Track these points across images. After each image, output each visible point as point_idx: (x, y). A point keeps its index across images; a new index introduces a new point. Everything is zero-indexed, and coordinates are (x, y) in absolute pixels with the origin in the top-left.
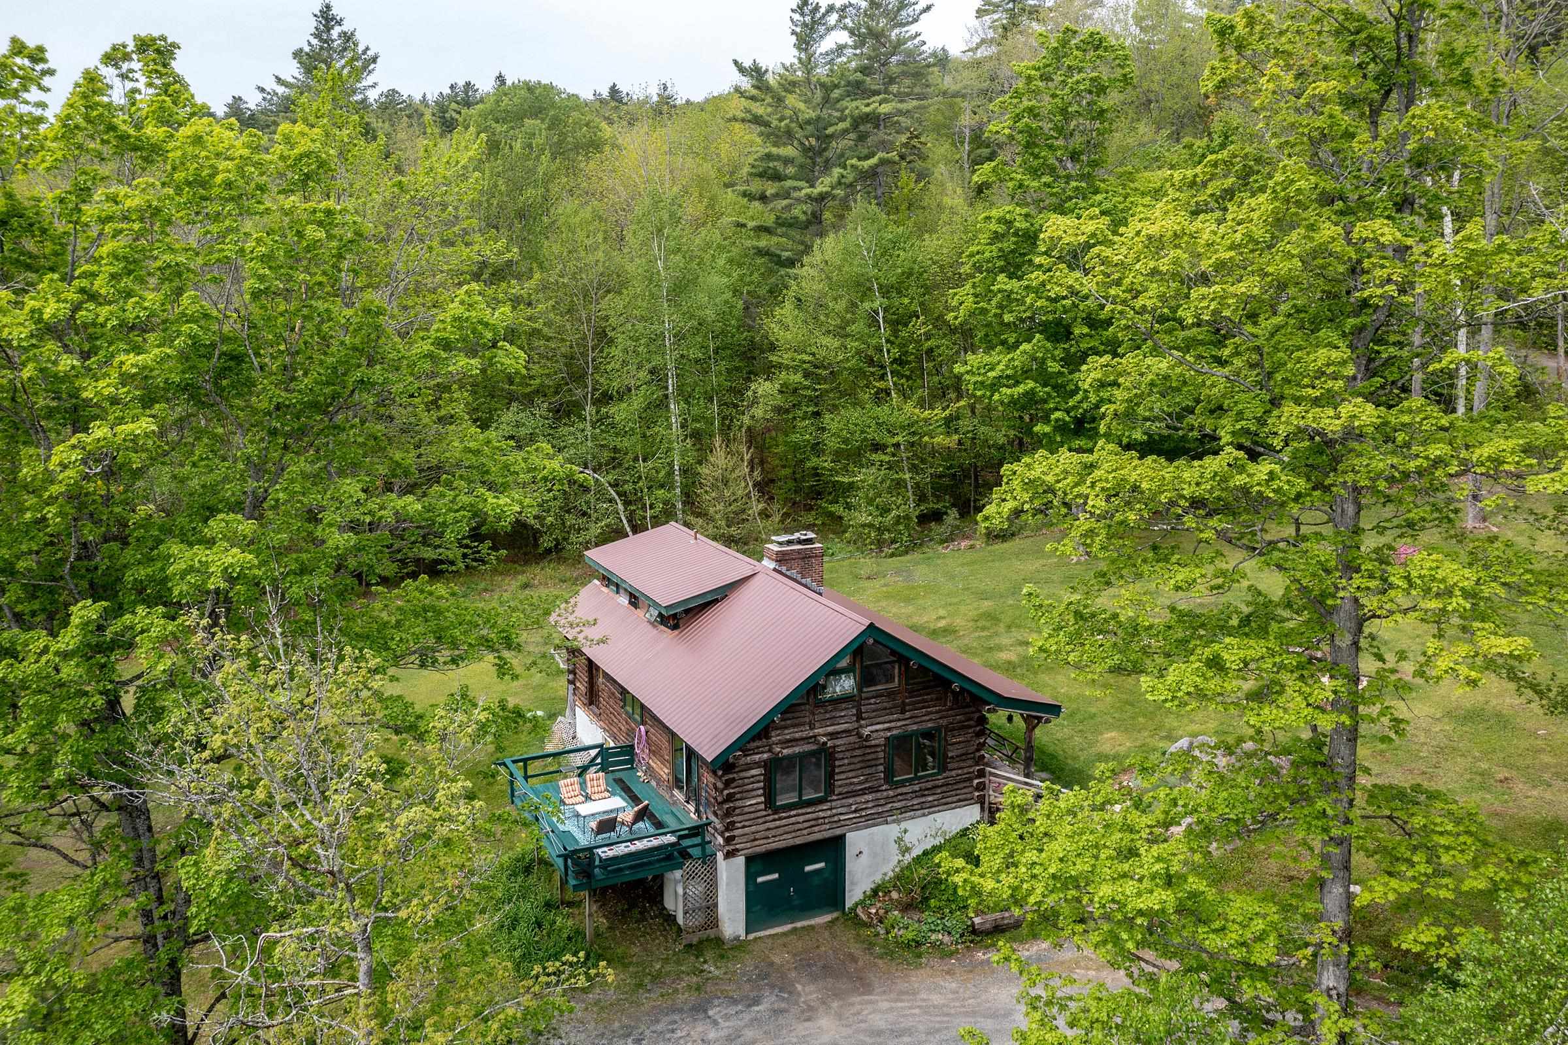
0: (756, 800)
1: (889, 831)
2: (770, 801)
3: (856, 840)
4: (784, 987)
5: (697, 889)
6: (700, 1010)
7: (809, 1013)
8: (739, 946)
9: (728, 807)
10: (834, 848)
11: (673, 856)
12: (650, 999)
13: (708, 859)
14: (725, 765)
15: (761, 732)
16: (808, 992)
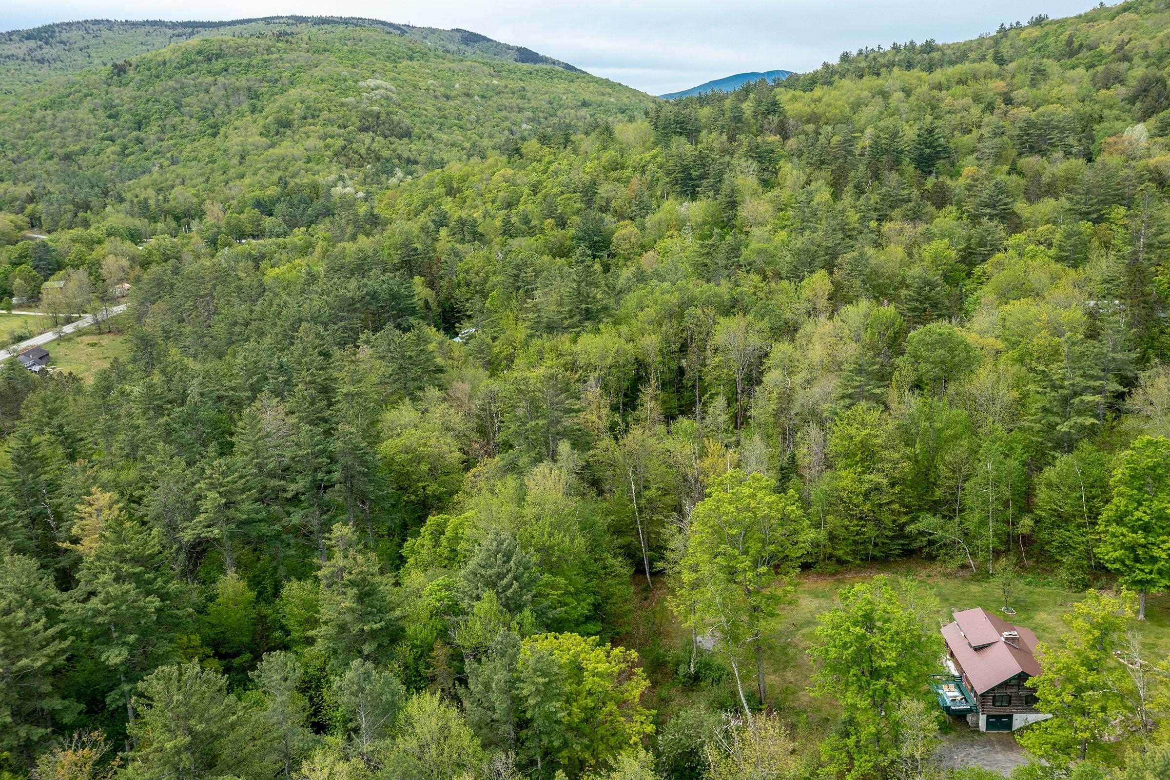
0: (990, 703)
1: (1024, 716)
2: (994, 704)
3: (1015, 716)
4: (993, 746)
5: (974, 719)
6: (972, 746)
7: (997, 753)
8: (983, 733)
9: (983, 704)
10: (1010, 717)
11: (970, 711)
12: (961, 740)
13: (978, 713)
14: (982, 695)
15: (993, 689)
16: (998, 748)
